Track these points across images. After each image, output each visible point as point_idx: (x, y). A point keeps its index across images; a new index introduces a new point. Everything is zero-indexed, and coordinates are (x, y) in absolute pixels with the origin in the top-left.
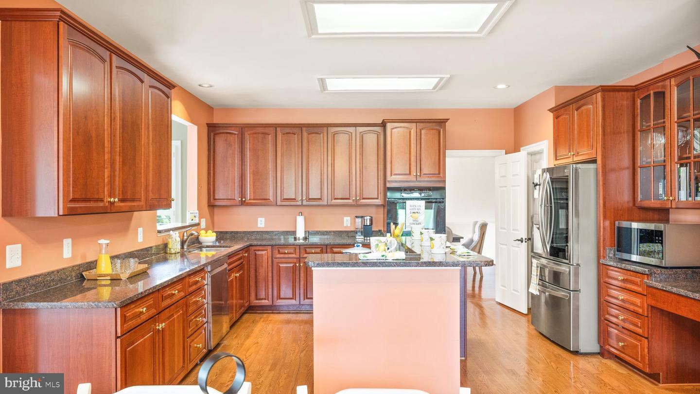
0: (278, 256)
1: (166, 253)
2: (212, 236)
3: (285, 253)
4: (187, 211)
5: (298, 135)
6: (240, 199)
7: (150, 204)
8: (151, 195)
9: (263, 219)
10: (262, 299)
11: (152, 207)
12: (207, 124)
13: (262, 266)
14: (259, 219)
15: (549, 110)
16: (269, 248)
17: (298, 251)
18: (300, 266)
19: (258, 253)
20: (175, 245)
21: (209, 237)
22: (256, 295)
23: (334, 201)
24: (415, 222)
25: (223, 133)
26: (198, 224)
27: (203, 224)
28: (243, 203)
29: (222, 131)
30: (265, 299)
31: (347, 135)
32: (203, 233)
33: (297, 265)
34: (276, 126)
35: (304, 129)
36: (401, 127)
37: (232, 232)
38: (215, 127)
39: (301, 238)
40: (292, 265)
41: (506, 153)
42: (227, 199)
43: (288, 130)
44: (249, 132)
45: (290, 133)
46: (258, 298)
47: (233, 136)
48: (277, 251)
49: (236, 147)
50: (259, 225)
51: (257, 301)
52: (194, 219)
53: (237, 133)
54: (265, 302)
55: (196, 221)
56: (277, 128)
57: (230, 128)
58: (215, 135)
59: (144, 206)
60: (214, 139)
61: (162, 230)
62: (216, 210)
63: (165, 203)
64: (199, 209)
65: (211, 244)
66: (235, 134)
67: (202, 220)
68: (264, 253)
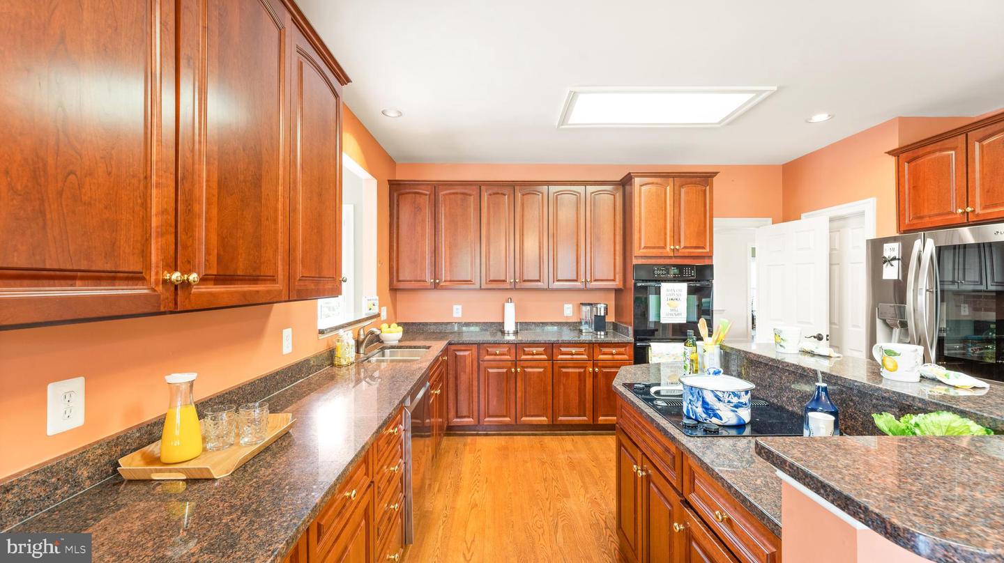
0: (487, 357)
1: (332, 365)
2: (398, 332)
3: (496, 354)
4: (364, 298)
5: (508, 198)
6: (432, 281)
7: (296, 288)
8: (299, 271)
9: (460, 307)
10: (465, 417)
11: (303, 295)
12: (389, 181)
13: (465, 372)
14: (455, 307)
15: (889, 153)
16: (474, 348)
17: (513, 351)
18: (516, 371)
19: (458, 353)
20: (347, 353)
21: (393, 334)
22: (457, 412)
23: (556, 283)
24: (673, 312)
25: (409, 193)
26: (378, 315)
27: (384, 316)
28: (436, 286)
29: (408, 191)
30: (469, 417)
31: (575, 196)
32: (384, 326)
33: (513, 370)
34: (479, 185)
35: (517, 188)
36: (653, 183)
37: (420, 323)
38: (399, 184)
39: (511, 332)
40: (505, 370)
41: (774, 223)
42: (415, 281)
43: (495, 190)
44: (445, 192)
45: (498, 194)
46: (459, 415)
47: (424, 197)
48: (484, 352)
49: (427, 212)
50: (455, 315)
51: (458, 420)
52: (372, 307)
53: (428, 193)
54: (468, 421)
55: (375, 311)
56: (482, 187)
57: (419, 187)
58: (398, 195)
59: (285, 293)
60: (398, 201)
61: (326, 330)
62: (399, 295)
63: (329, 286)
64: (378, 294)
65: (395, 343)
66: (426, 195)
67: (382, 308)
68: (467, 353)
